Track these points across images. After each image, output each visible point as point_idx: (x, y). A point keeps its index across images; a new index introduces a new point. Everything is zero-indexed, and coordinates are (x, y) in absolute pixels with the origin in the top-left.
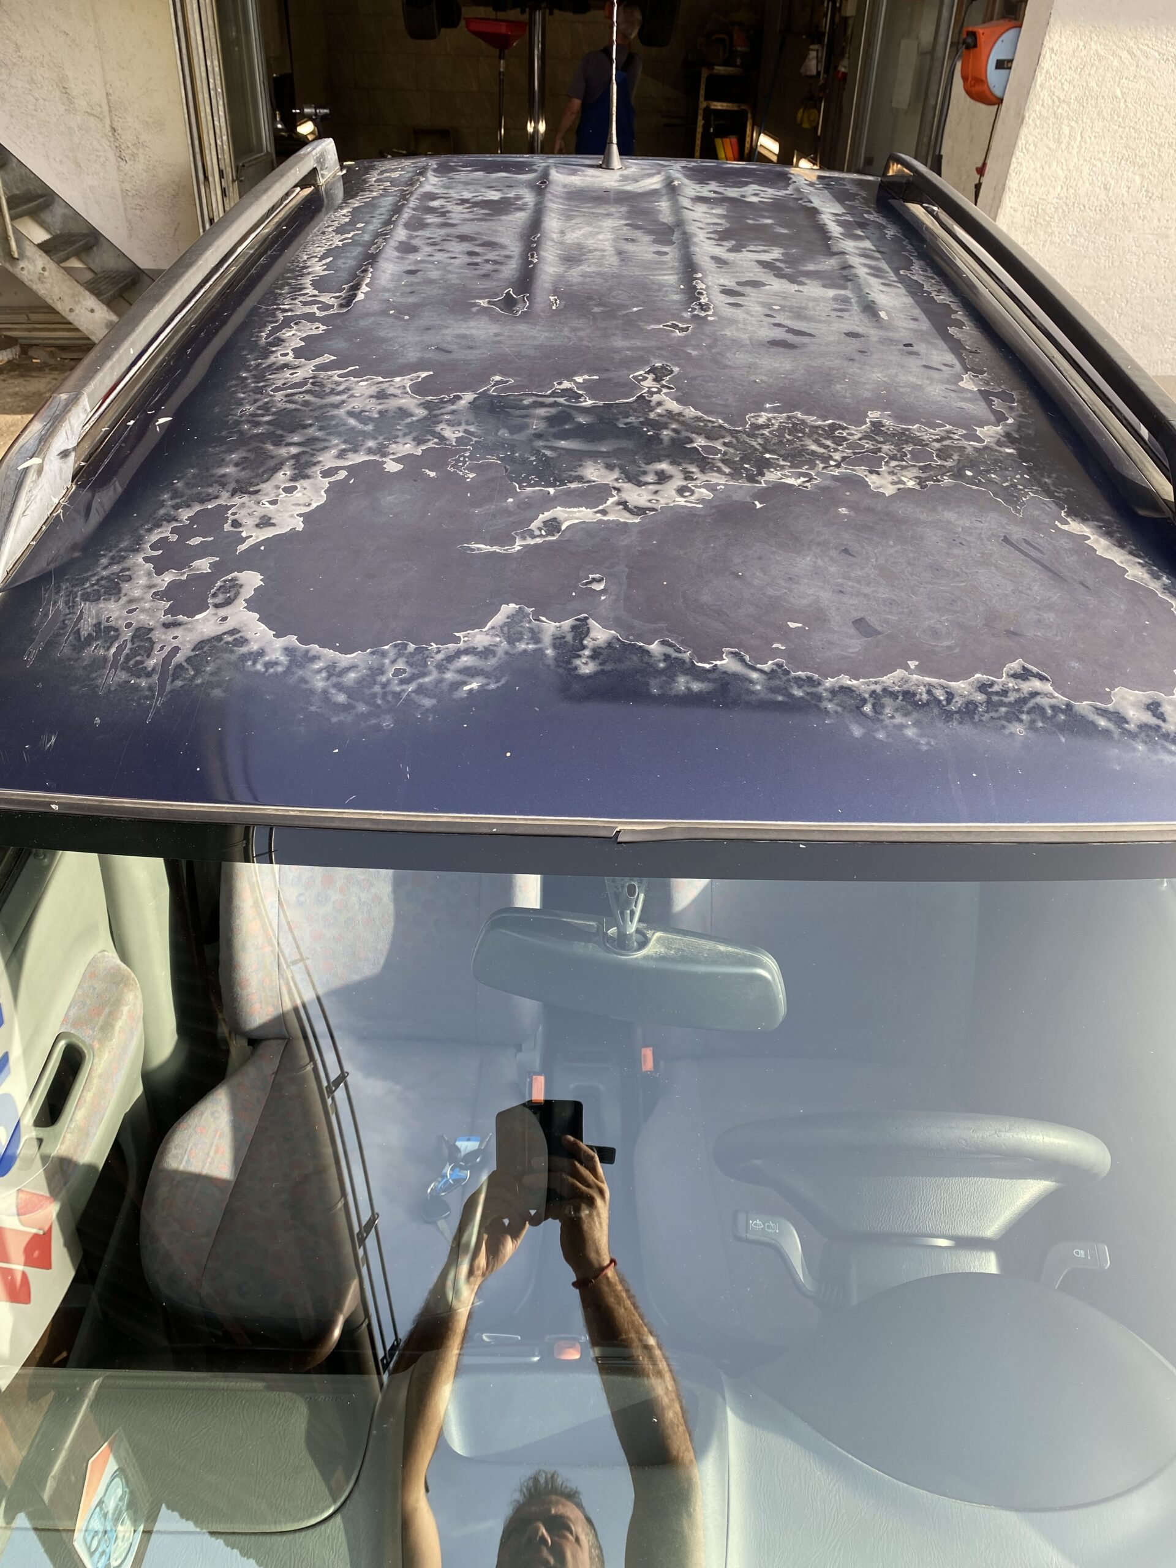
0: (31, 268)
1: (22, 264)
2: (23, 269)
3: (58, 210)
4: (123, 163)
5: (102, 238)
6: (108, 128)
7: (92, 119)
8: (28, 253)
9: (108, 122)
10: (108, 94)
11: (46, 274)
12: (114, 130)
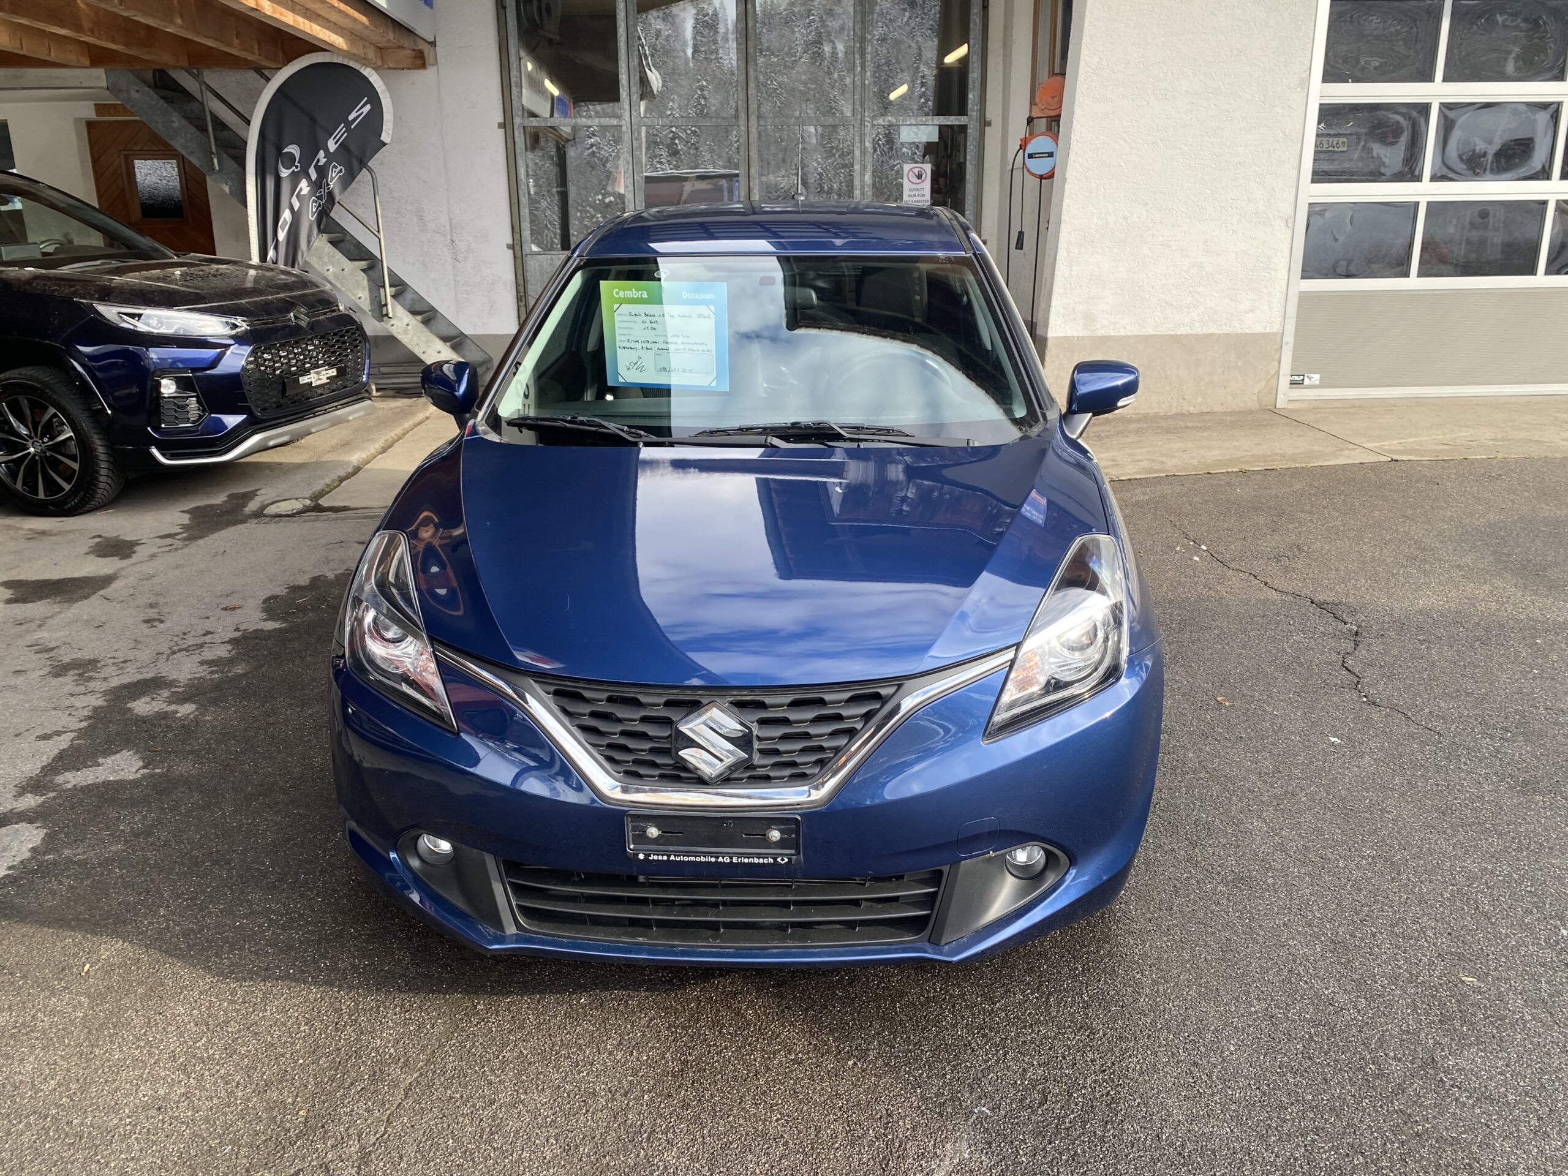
0: (400, 324)
1: (392, 322)
2: (393, 325)
3: (408, 296)
4: (457, 263)
5: (438, 315)
6: (449, 241)
7: (438, 235)
8: (398, 314)
9: (449, 237)
10: (450, 219)
11: (409, 327)
12: (453, 241)
